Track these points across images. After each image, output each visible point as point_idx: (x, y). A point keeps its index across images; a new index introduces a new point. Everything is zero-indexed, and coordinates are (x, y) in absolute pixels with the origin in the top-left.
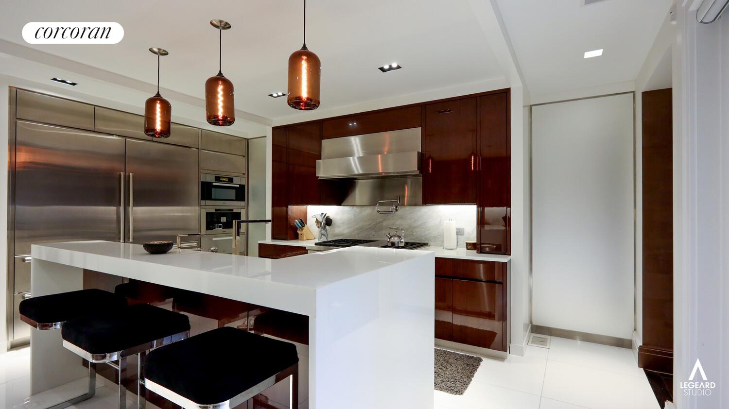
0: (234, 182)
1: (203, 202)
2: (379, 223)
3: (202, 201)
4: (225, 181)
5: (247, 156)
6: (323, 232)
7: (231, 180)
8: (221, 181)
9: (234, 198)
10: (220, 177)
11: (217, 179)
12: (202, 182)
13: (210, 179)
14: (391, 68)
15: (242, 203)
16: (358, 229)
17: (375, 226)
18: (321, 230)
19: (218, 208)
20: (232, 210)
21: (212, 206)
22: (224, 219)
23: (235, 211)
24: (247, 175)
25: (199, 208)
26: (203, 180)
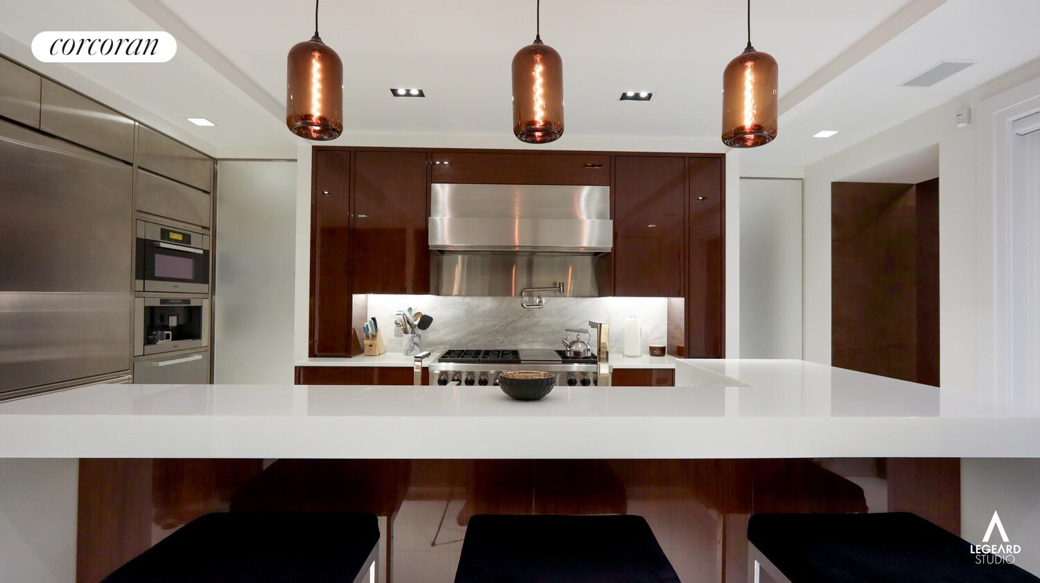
0: (193, 243)
1: (139, 283)
2: (512, 323)
3: (137, 281)
4: (176, 241)
5: (211, 191)
6: (416, 340)
7: (187, 239)
8: (171, 240)
9: (190, 277)
10: (168, 231)
11: (165, 234)
12: (138, 239)
13: (153, 234)
14: (637, 97)
15: (204, 288)
16: (474, 334)
17: (505, 328)
18: (413, 337)
19: (165, 296)
20: (188, 301)
21: (157, 293)
22: (173, 321)
23: (193, 303)
24: (211, 230)
25: (132, 297)
26: (141, 236)
